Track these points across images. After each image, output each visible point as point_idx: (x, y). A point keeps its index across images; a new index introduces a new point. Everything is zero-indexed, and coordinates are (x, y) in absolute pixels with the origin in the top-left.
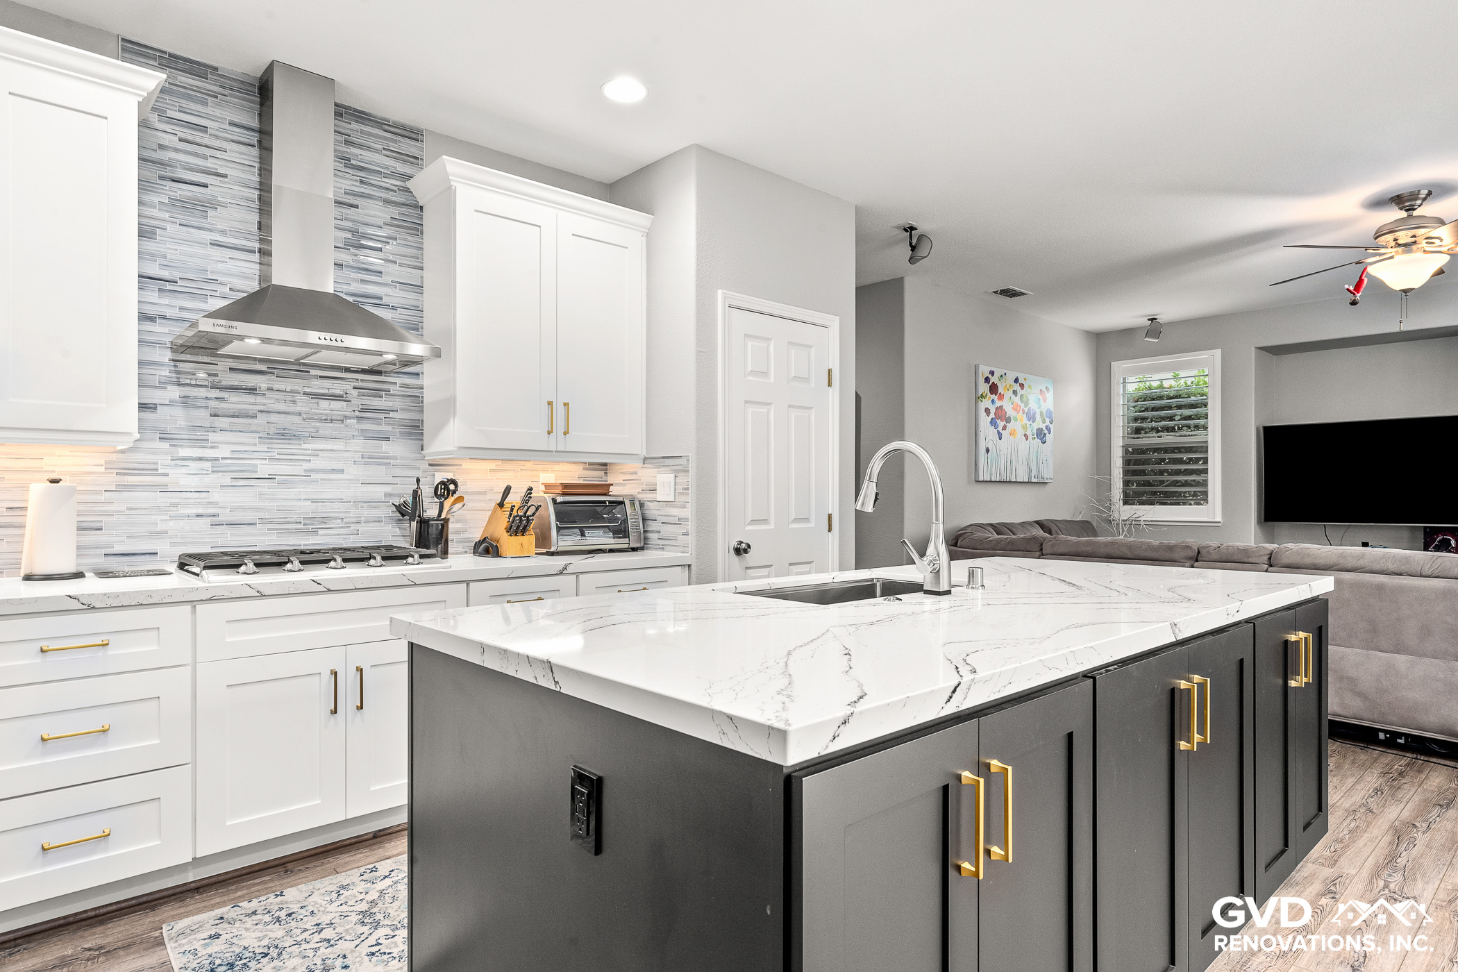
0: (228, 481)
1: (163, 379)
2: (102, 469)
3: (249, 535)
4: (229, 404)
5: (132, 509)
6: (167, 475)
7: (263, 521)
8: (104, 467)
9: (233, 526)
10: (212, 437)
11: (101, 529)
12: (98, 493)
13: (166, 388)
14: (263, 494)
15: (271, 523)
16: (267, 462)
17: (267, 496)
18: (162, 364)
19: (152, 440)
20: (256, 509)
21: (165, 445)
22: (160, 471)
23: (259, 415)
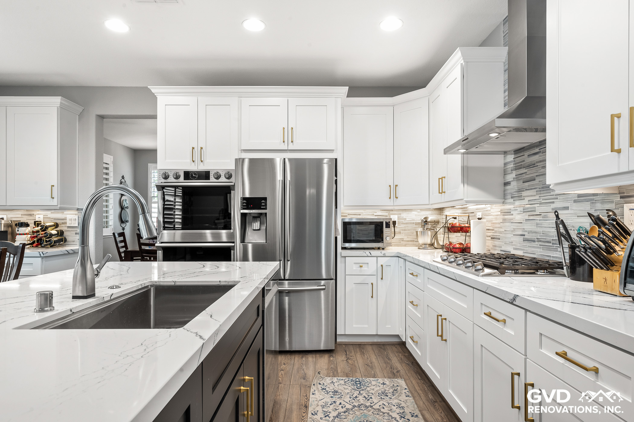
0: (527, 217)
1: (512, 169)
2: (499, 213)
3: (534, 247)
4: (528, 175)
5: (505, 231)
6: (512, 215)
7: (539, 240)
8: (500, 212)
9: (529, 242)
10: (524, 194)
11: (500, 239)
12: (499, 223)
13: (512, 173)
14: (538, 224)
15: (540, 241)
16: (538, 205)
17: (539, 225)
18: (511, 162)
19: (509, 198)
20: (535, 232)
21: (512, 200)
22: (512, 213)
23: (536, 178)
